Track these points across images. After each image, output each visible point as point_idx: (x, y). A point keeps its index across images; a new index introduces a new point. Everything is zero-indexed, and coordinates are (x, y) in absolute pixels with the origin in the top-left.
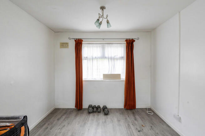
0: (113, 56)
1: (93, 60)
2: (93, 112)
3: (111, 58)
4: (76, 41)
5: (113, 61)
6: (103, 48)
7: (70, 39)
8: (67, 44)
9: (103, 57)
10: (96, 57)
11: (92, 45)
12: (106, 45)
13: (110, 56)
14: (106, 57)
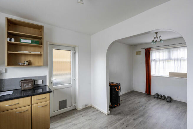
0: (179, 58)
1: (159, 61)
2: (158, 98)
3: (177, 60)
4: (145, 50)
5: (179, 62)
6: (169, 52)
7: (142, 49)
8: (140, 52)
9: (169, 59)
10: (162, 59)
11: (159, 50)
12: (172, 49)
13: (176, 58)
14: (172, 59)
